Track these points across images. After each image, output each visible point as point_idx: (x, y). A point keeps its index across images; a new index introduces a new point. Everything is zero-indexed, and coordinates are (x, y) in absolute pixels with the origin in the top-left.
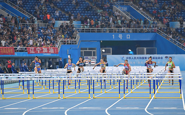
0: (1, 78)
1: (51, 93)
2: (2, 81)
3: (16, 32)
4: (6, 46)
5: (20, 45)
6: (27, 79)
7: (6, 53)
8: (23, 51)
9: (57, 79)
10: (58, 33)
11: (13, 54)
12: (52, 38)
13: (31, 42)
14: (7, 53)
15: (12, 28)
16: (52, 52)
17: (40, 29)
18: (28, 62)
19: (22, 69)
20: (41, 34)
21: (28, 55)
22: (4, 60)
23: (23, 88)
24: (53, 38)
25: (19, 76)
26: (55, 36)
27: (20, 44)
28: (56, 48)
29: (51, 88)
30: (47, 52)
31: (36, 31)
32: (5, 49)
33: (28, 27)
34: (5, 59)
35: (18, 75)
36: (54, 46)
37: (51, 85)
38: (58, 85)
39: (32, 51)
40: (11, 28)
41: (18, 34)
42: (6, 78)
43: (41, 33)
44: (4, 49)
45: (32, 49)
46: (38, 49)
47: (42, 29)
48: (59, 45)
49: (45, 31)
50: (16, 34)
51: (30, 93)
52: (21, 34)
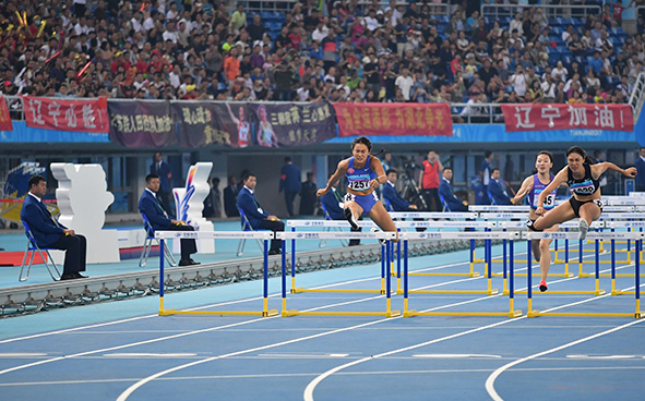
0: (399, 230)
1: (602, 294)
2: (402, 244)
3: (459, 42)
4: (416, 101)
5: (476, 94)
6: (503, 236)
7: (417, 128)
8: (486, 120)
9: (628, 236)
10: (635, 43)
11: (448, 131)
12: (607, 63)
13: (519, 81)
14: (423, 126)
15: (445, 23)
16: (607, 124)
17: (557, 30)
18: (509, 165)
19: (481, 194)
20: (560, 50)
21: (506, 138)
22: (409, 158)
23: (487, 273)
24: (614, 64)
25: (470, 224)
26: (620, 57)
27: (474, 89)
28: (624, 108)
29: (605, 272)
30: (585, 122)
31: (541, 38)
32: (415, 110)
33: (508, 19)
34: (414, 151)
35: (468, 220)
36: (614, 98)
37: (605, 261)
38: (633, 263)
39: (523, 119)
40: (437, 24)
41: (468, 52)
42: (418, 230)
43: (562, 44)
44: (410, 112)
45: (523, 113)
46: (547, 112)
47: (565, 27)
48: (637, 94)
49: (580, 36)
50: (457, 48)
51: (515, 291)
52: (479, 51)
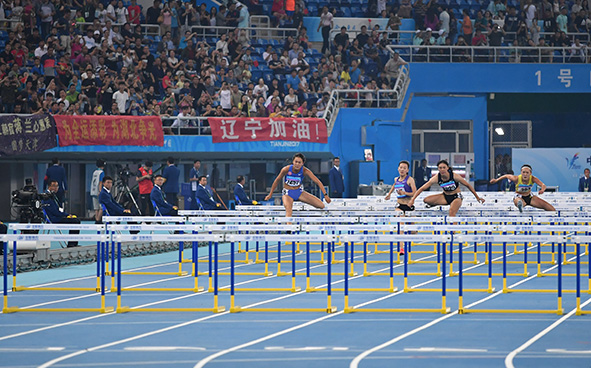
0: (113, 233)
1: (298, 291)
2: (116, 246)
3: (170, 60)
4: (131, 114)
5: (186, 108)
6: (208, 238)
7: (131, 139)
8: (194, 132)
9: (321, 238)
10: (328, 62)
11: (159, 142)
12: (304, 81)
13: (225, 98)
14: (137, 137)
15: (156, 43)
16: (304, 136)
17: (258, 50)
18: (215, 173)
19: (190, 199)
20: (261, 68)
21: (213, 148)
22: (124, 166)
23: (194, 272)
24: (310, 81)
25: (180, 228)
26: (316, 75)
27: (183, 103)
28: (318, 122)
29: (301, 271)
30: (284, 135)
31: (244, 58)
32: (129, 122)
33: (215, 40)
34: (128, 160)
35: (177, 223)
36: (310, 113)
37: (301, 261)
38: (326, 262)
39: (228, 130)
40: (149, 43)
41: (178, 69)
42: (132, 232)
43: (264, 63)
44: (124, 124)
45: (228, 125)
46: (249, 125)
47: (265, 48)
48: (331, 109)
49: (280, 56)
50: (168, 65)
51: (219, 289)
52: (188, 68)
